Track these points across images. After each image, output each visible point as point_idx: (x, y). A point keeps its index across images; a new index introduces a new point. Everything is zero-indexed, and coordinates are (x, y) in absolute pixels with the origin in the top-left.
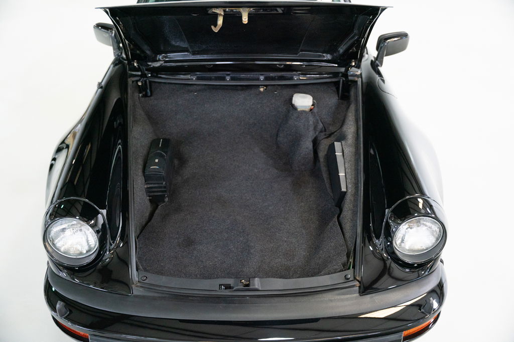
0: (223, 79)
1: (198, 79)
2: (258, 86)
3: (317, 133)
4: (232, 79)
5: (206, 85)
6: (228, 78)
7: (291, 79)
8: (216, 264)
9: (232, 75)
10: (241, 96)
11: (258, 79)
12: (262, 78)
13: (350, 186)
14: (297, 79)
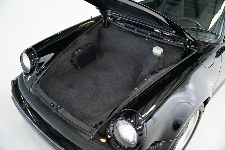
0: (134, 29)
1: (125, 26)
2: (145, 37)
3: (157, 69)
4: (137, 31)
5: (126, 30)
6: (136, 30)
7: (162, 39)
9: (137, 29)
10: (136, 39)
11: (147, 34)
12: (149, 34)
14: (165, 40)
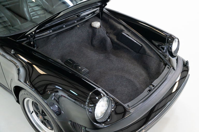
6: (64, 26)
8: (128, 92)
12: (76, 22)
13: (141, 43)
